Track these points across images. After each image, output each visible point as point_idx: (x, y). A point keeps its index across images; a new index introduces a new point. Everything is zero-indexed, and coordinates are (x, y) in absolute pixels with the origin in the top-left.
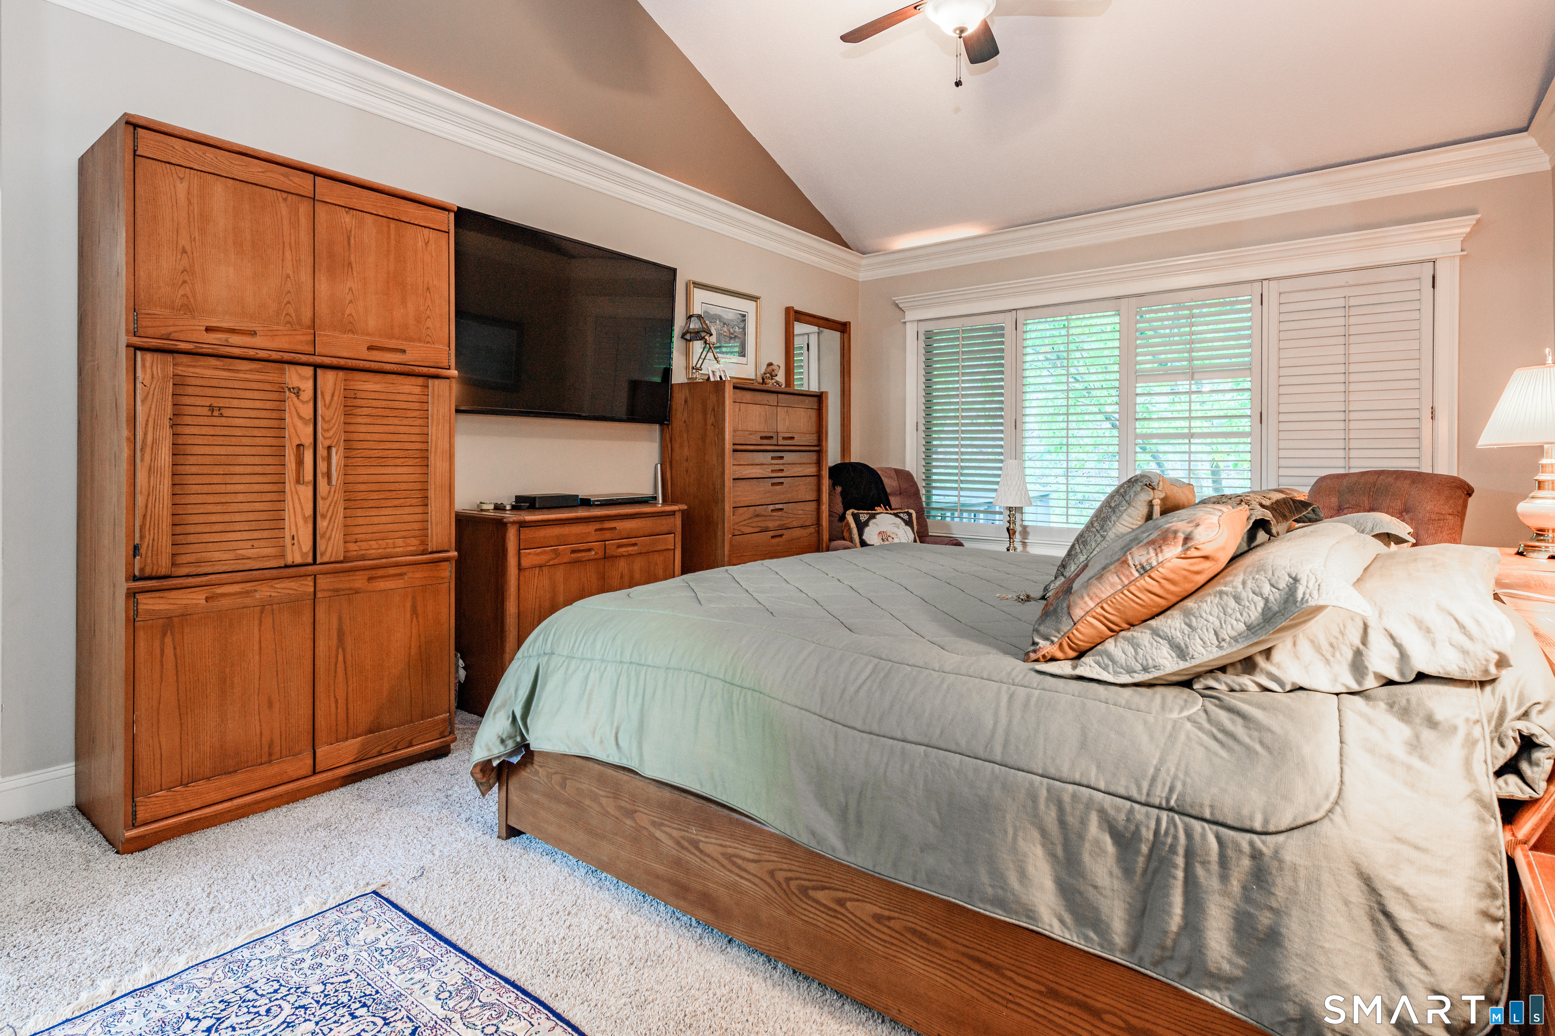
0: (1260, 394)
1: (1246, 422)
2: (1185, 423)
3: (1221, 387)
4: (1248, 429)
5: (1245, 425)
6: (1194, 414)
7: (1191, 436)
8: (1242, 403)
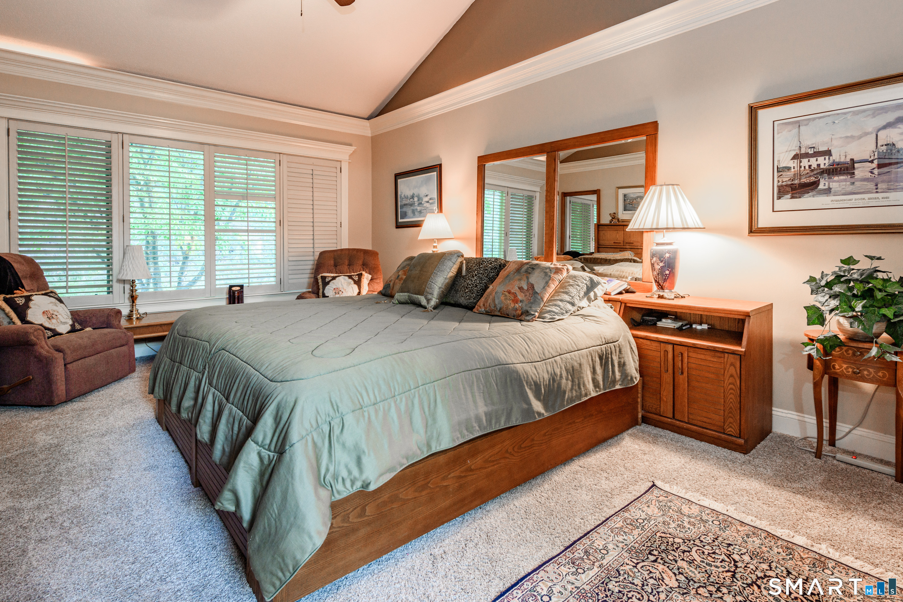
0: (280, 211)
1: (274, 225)
2: (245, 224)
3: (260, 205)
4: (274, 229)
5: (272, 226)
6: (249, 219)
7: (248, 231)
8: (270, 214)
